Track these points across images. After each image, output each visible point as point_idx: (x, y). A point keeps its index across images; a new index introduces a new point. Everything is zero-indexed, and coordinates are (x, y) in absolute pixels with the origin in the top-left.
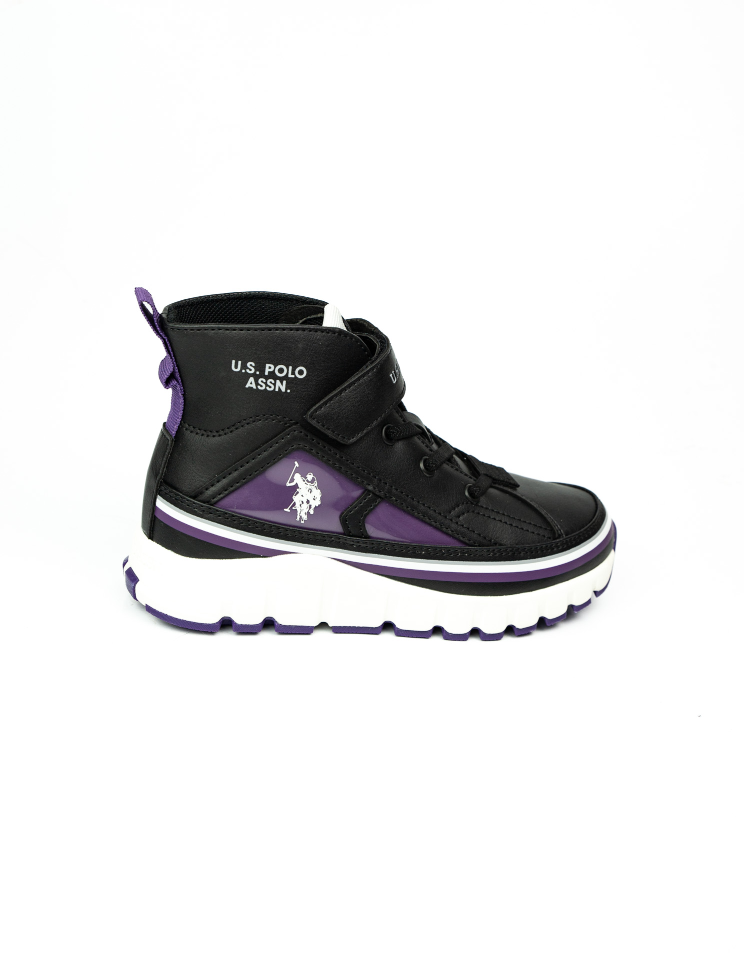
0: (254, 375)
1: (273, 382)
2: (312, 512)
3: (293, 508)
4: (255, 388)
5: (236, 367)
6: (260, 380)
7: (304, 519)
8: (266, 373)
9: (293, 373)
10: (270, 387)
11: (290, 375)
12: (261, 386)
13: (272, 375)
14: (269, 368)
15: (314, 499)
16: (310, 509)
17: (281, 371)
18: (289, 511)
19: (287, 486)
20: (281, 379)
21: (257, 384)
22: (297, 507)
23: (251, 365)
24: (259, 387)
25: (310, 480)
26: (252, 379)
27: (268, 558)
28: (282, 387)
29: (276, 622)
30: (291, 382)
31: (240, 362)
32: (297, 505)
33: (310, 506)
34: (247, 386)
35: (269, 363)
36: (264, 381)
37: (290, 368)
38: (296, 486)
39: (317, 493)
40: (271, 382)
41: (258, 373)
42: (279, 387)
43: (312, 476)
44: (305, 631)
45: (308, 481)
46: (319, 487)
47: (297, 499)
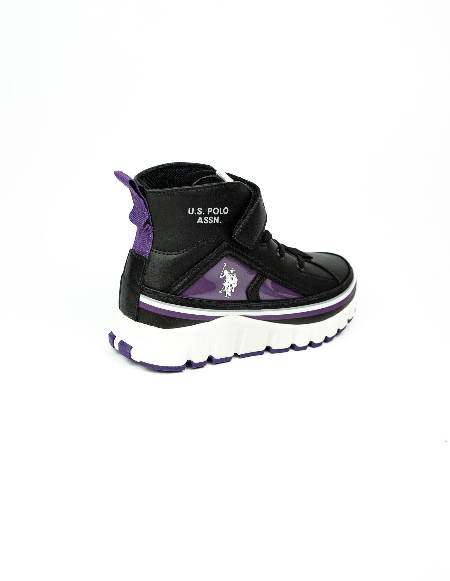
0: (202, 215)
1: (212, 218)
2: (233, 291)
3: (224, 290)
4: (202, 223)
5: (191, 212)
6: (205, 218)
7: (229, 296)
8: (208, 214)
9: (222, 212)
10: (211, 221)
11: (221, 213)
12: (206, 221)
13: (212, 214)
14: (210, 210)
15: (234, 283)
16: (232, 289)
17: (216, 211)
18: (222, 292)
19: (220, 278)
20: (216, 216)
21: (203, 220)
22: (226, 289)
23: (200, 210)
24: (205, 222)
25: (232, 273)
26: (200, 218)
27: (210, 322)
28: (217, 220)
29: (213, 358)
30: (221, 217)
31: (193, 209)
32: (226, 288)
33: (232, 287)
34: (198, 223)
35: (209, 207)
36: (207, 218)
37: (221, 208)
38: (225, 277)
39: (236, 280)
40: (211, 219)
41: (204, 214)
42: (215, 221)
43: (233, 270)
44: (227, 360)
45: (231, 274)
46: (237, 276)
47: (225, 285)
